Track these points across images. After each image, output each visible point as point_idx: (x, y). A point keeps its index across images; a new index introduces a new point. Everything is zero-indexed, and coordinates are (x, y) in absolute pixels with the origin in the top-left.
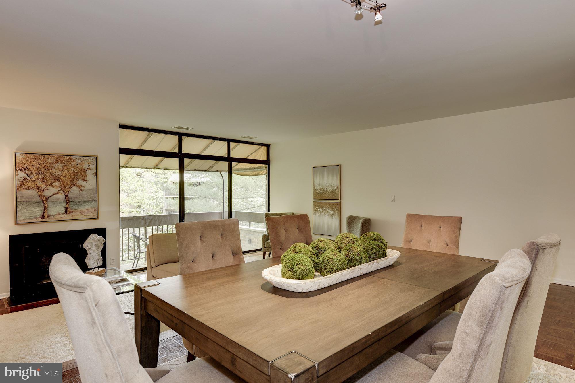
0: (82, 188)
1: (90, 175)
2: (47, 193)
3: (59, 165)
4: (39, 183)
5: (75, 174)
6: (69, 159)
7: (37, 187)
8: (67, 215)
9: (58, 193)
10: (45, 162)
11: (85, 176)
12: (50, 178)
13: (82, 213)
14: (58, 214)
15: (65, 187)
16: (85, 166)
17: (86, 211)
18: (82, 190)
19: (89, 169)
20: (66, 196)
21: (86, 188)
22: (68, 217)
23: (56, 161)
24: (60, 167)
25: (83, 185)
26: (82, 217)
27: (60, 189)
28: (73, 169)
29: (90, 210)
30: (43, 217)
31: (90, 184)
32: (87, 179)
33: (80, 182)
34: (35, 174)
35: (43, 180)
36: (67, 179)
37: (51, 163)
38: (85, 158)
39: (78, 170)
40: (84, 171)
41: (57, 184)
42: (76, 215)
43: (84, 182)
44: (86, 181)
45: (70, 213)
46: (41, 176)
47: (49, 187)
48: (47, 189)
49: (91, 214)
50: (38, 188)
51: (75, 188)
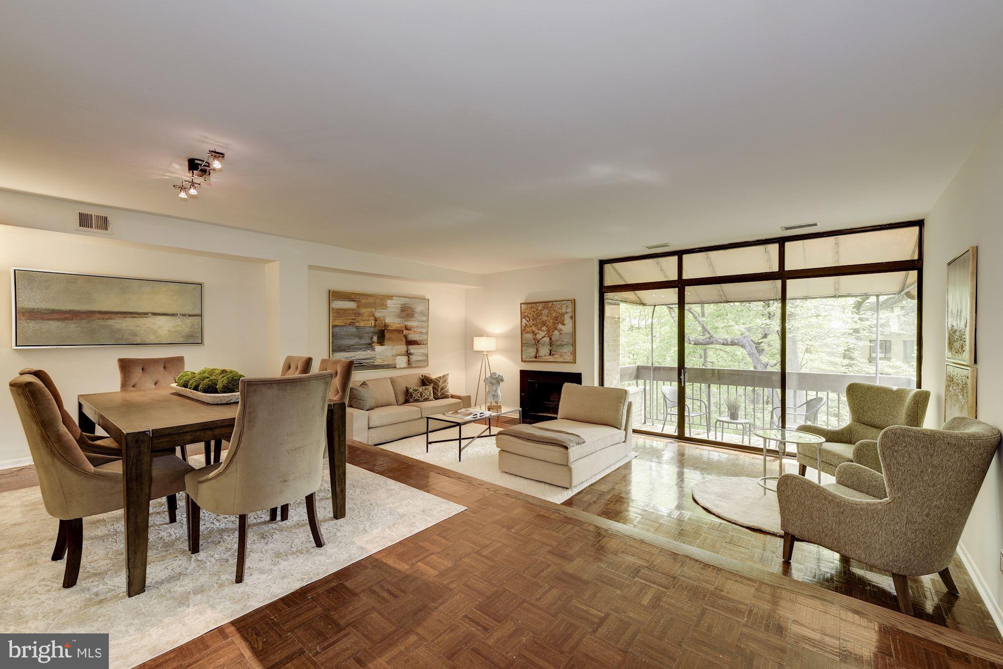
0: (562, 332)
1: (567, 319)
2: (539, 337)
3: (545, 312)
4: (534, 328)
5: (556, 318)
6: (552, 304)
7: (532, 331)
8: (551, 357)
9: (545, 337)
10: (537, 310)
11: (563, 320)
12: (540, 323)
13: (561, 356)
14: (545, 356)
15: (549, 331)
16: (564, 310)
17: (564, 354)
18: (561, 334)
19: (567, 313)
20: (550, 339)
21: (564, 332)
22: (551, 358)
23: (544, 308)
24: (546, 313)
25: (562, 329)
26: (561, 360)
27: (546, 333)
28: (555, 314)
29: (567, 354)
30: (536, 357)
31: (567, 328)
32: (564, 323)
33: (560, 326)
34: (531, 321)
35: (536, 325)
36: (550, 323)
37: (541, 310)
38: (564, 302)
39: (558, 314)
40: (563, 315)
41: (544, 328)
42: (557, 358)
43: (563, 326)
44: (564, 325)
45: (553, 355)
46: (535, 322)
47: (540, 332)
48: (539, 333)
49: (569, 358)
50: (533, 332)
51: (556, 332)
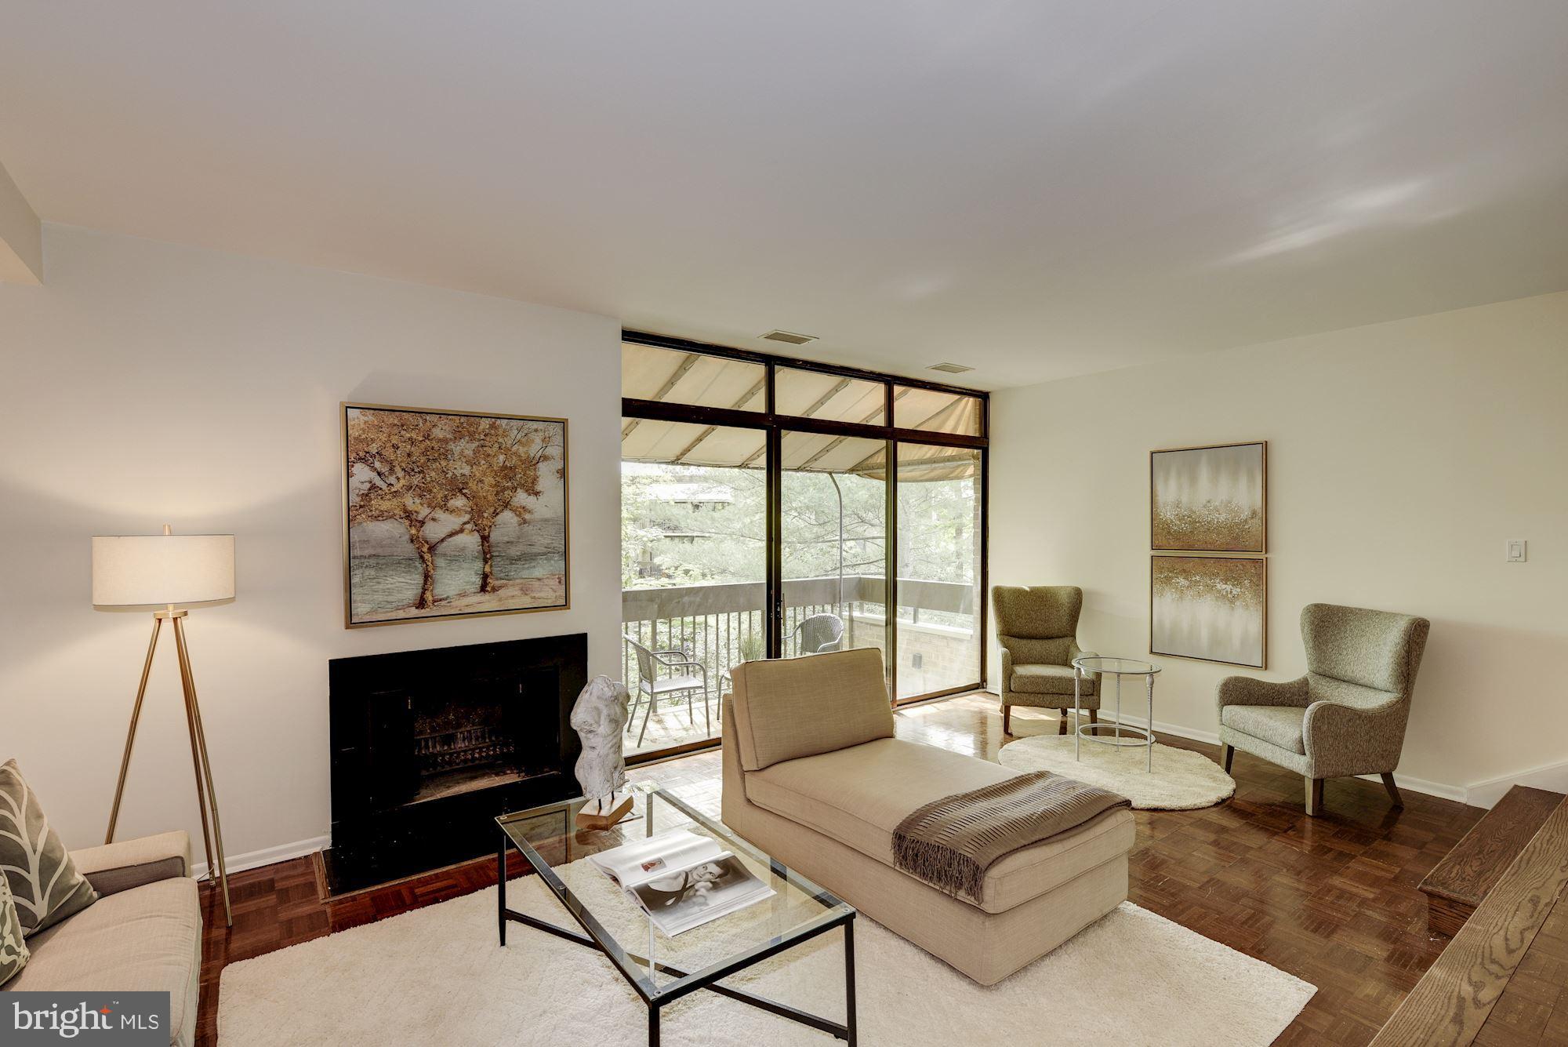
0: (527, 516)
1: (546, 477)
2: (432, 531)
3: (464, 447)
4: (411, 502)
5: (507, 472)
6: (492, 426)
7: (405, 511)
8: (486, 597)
9: (461, 531)
10: (427, 437)
11: (535, 480)
12: (441, 485)
13: (525, 591)
14: (463, 595)
15: (480, 513)
16: (535, 449)
17: (536, 584)
18: (525, 522)
19: (545, 458)
20: (485, 539)
21: (537, 516)
22: (488, 602)
23: (458, 435)
24: (469, 452)
25: (529, 506)
26: (526, 602)
27: (467, 517)
28: (502, 458)
29: (545, 581)
30: (421, 603)
31: (544, 505)
32: (538, 488)
33: (521, 498)
34: (401, 474)
35: (423, 491)
36: (486, 489)
37: (445, 441)
38: (535, 425)
39: (514, 460)
40: (532, 463)
41: (459, 502)
42: (510, 595)
43: (532, 498)
44: (537, 494)
45: (494, 590)
46: (416, 480)
47: (439, 514)
48: (434, 519)
49: (550, 593)
50: (408, 515)
51: (507, 516)
